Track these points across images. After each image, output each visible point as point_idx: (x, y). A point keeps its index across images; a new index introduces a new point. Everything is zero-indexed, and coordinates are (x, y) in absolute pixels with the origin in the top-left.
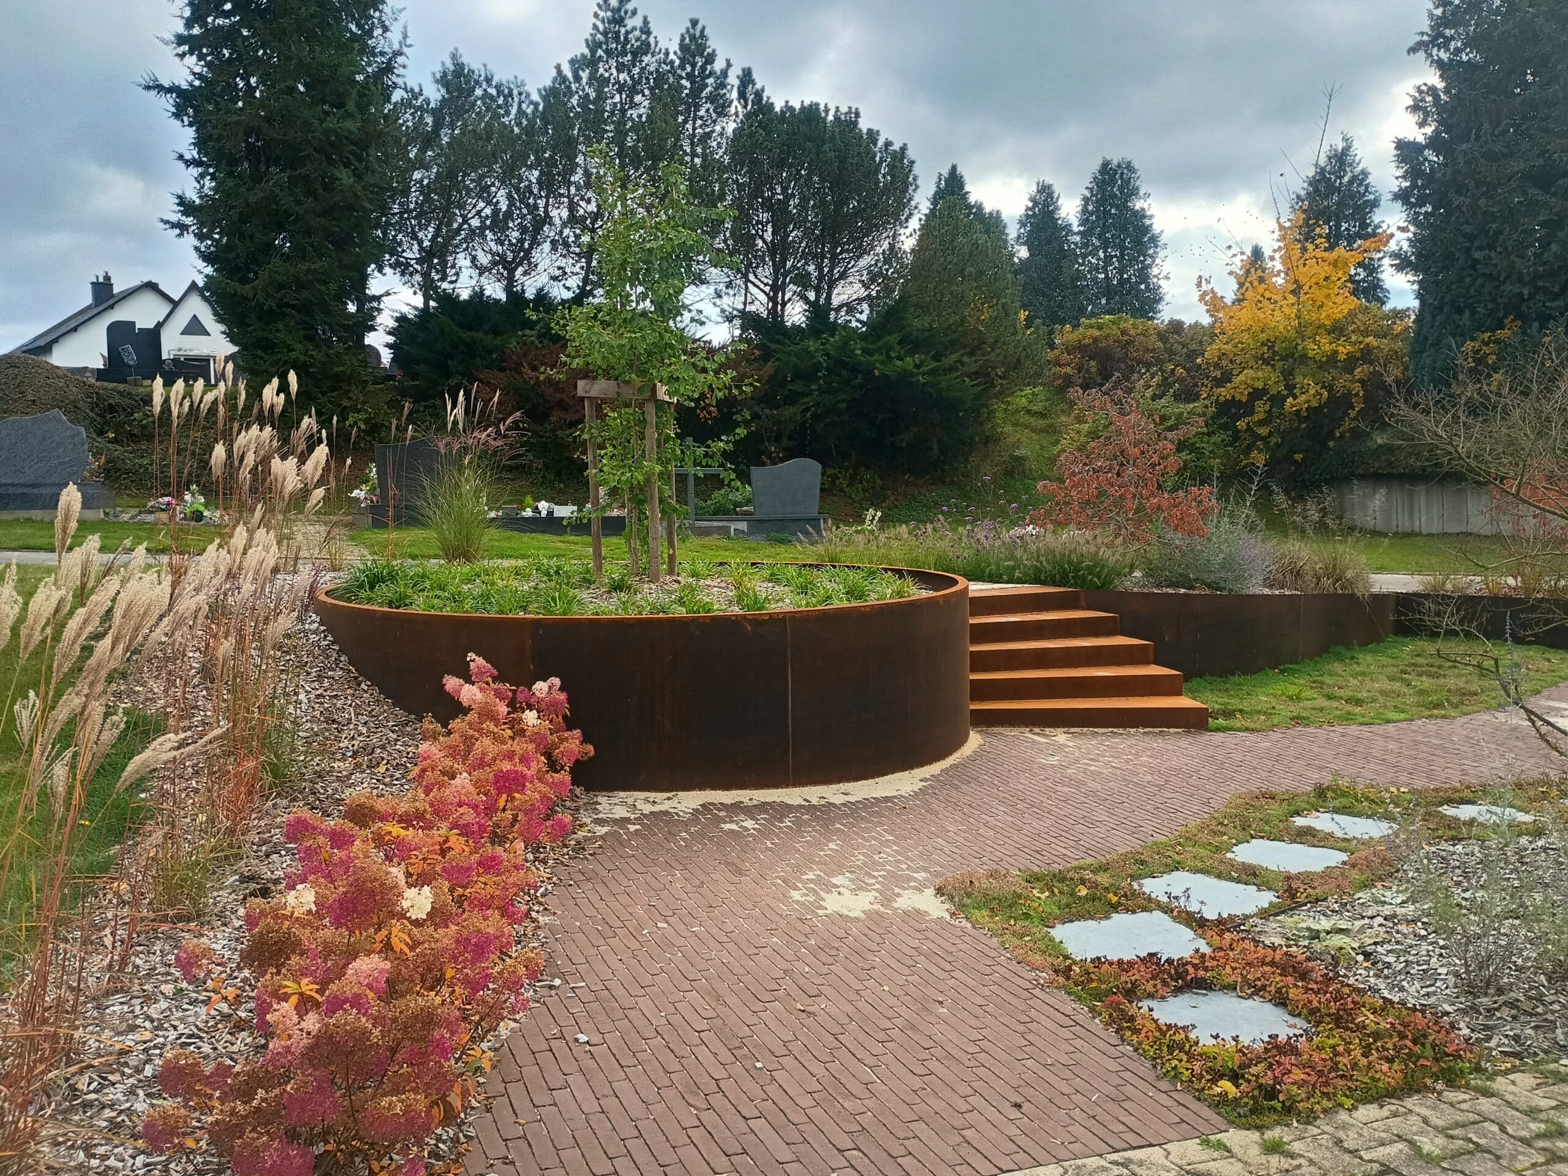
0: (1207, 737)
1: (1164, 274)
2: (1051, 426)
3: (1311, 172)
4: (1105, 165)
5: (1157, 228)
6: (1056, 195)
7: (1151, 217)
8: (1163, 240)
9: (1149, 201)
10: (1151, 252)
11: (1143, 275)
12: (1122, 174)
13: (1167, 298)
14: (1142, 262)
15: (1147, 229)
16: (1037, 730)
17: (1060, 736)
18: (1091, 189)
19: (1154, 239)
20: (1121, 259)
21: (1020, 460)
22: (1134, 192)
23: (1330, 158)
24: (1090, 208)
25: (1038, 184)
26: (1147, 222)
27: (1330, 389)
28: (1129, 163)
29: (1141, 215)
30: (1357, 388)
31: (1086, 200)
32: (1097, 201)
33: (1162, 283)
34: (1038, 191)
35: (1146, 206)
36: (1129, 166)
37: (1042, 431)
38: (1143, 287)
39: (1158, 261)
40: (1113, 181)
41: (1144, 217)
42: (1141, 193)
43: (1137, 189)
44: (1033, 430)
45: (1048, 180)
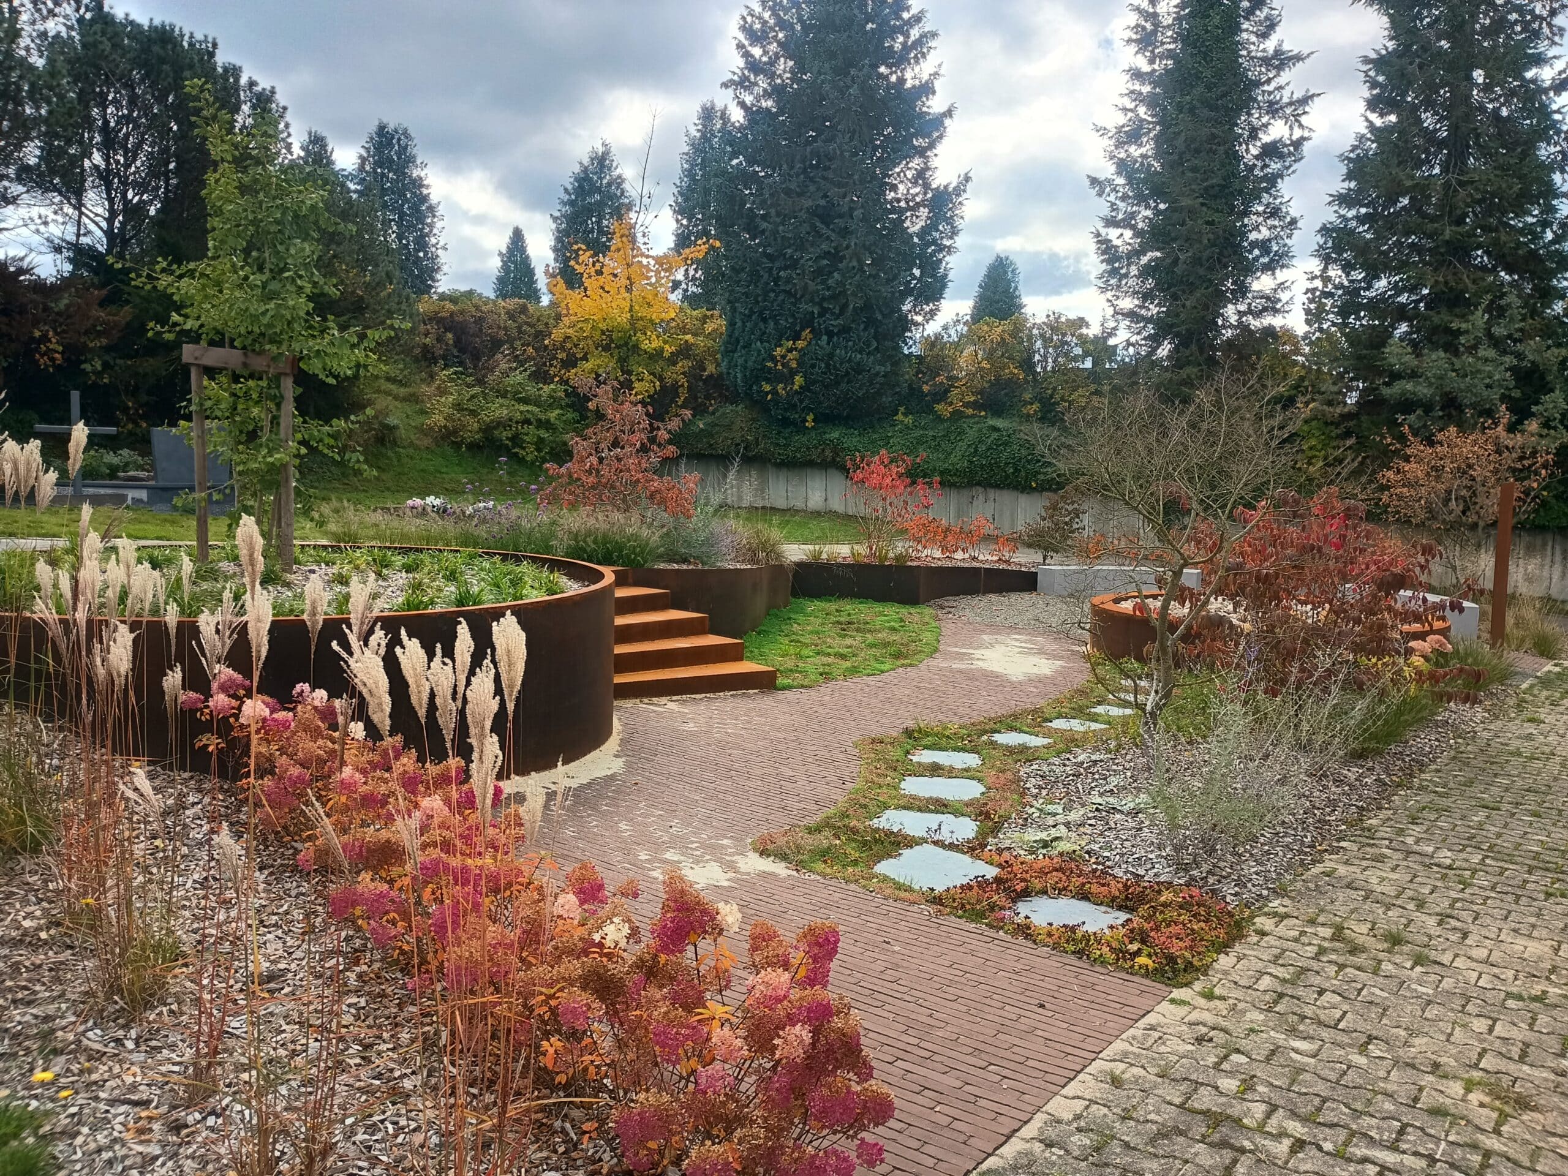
0: (781, 695)
1: (441, 244)
2: (413, 395)
3: (577, 169)
4: (382, 129)
5: (434, 199)
6: (329, 149)
7: (428, 187)
8: (441, 210)
9: (426, 171)
10: (429, 221)
11: (422, 243)
12: (399, 140)
13: (445, 269)
14: (421, 230)
15: (424, 199)
16: (646, 700)
17: (670, 705)
18: (368, 150)
19: (431, 209)
20: (399, 225)
21: (392, 429)
22: (411, 160)
23: (592, 159)
24: (367, 168)
25: (310, 134)
26: (425, 191)
27: (661, 379)
28: (406, 130)
29: (418, 183)
30: (682, 380)
31: (363, 160)
32: (375, 162)
33: (440, 252)
34: (311, 142)
35: (422, 174)
36: (405, 133)
37: (405, 399)
38: (421, 254)
39: (435, 231)
40: (390, 144)
41: (421, 186)
42: (418, 162)
43: (414, 157)
44: (396, 398)
45: (323, 132)
